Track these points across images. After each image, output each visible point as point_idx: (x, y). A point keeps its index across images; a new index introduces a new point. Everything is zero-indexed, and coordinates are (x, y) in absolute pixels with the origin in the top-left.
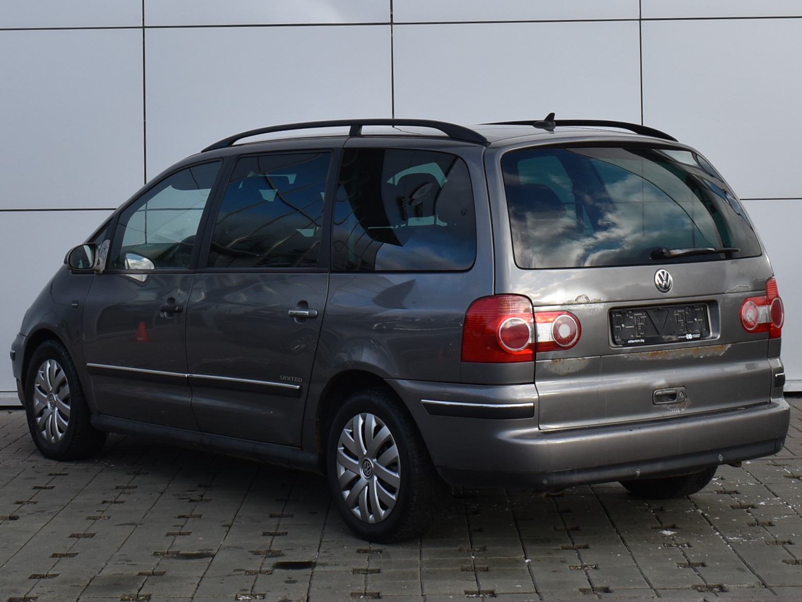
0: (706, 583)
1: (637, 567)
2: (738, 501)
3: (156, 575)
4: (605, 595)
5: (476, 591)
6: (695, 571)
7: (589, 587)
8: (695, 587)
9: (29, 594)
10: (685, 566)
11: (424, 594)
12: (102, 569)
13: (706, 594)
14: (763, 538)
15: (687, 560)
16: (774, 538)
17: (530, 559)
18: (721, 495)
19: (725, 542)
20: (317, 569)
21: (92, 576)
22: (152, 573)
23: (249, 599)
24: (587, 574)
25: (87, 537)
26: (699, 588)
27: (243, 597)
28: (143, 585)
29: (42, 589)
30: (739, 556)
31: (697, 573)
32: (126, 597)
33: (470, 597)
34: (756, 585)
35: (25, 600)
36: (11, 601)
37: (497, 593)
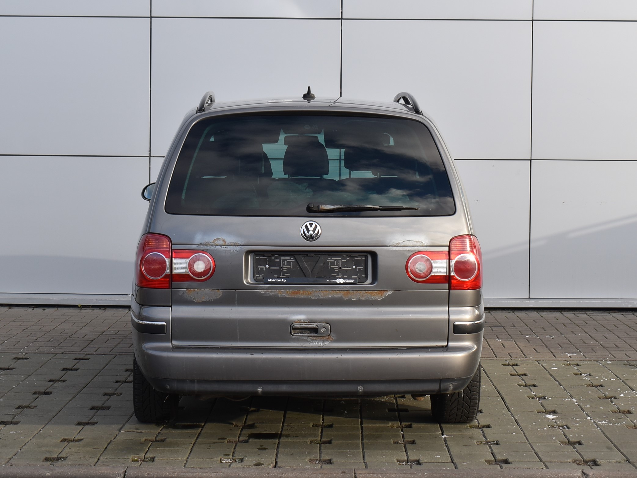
0: (582, 457)
1: (529, 443)
3: (159, 441)
4: (504, 466)
5: (406, 460)
6: (574, 448)
7: (493, 458)
8: (575, 461)
9: (60, 454)
10: (565, 443)
11: (365, 461)
12: (117, 435)
13: (583, 467)
14: (624, 423)
15: (567, 439)
16: (633, 423)
17: (446, 435)
18: (590, 387)
19: (595, 425)
20: (282, 439)
21: (109, 441)
22: (155, 440)
23: (230, 462)
24: (490, 448)
25: (104, 409)
26: (577, 462)
27: (226, 460)
28: (148, 449)
29: (70, 450)
30: (607, 437)
31: (576, 450)
32: (136, 459)
33: (400, 465)
34: (621, 461)
35: (58, 459)
36: (47, 459)
37: (422, 462)
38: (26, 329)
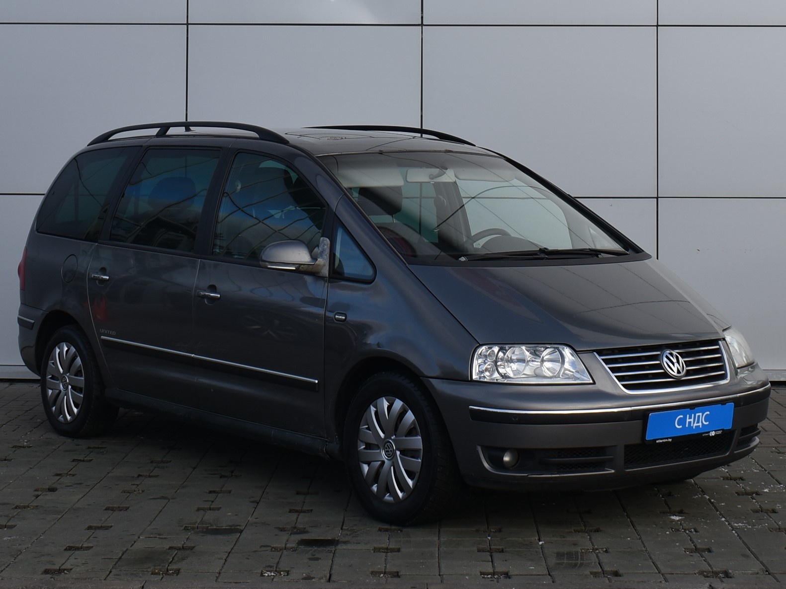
0: (712, 568)
1: (646, 551)
2: (743, 488)
3: (186, 549)
4: (614, 579)
5: (491, 573)
6: (702, 557)
7: (600, 570)
9: (63, 566)
10: (691, 551)
11: (441, 574)
12: (135, 542)
13: (711, 579)
14: (766, 524)
15: (694, 545)
16: (777, 524)
17: (544, 541)
18: (727, 481)
19: (730, 528)
20: (339, 547)
21: (125, 549)
22: (182, 547)
23: (273, 575)
24: (597, 557)
25: (121, 510)
26: (705, 573)
27: (268, 573)
28: (173, 559)
29: (76, 560)
30: (744, 542)
31: (704, 558)
32: (157, 571)
33: (485, 578)
34: (759, 572)
35: (60, 571)
36: (46, 572)
37: (511, 574)
38: (30, 410)
